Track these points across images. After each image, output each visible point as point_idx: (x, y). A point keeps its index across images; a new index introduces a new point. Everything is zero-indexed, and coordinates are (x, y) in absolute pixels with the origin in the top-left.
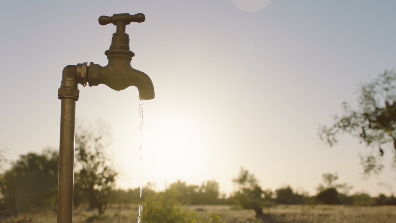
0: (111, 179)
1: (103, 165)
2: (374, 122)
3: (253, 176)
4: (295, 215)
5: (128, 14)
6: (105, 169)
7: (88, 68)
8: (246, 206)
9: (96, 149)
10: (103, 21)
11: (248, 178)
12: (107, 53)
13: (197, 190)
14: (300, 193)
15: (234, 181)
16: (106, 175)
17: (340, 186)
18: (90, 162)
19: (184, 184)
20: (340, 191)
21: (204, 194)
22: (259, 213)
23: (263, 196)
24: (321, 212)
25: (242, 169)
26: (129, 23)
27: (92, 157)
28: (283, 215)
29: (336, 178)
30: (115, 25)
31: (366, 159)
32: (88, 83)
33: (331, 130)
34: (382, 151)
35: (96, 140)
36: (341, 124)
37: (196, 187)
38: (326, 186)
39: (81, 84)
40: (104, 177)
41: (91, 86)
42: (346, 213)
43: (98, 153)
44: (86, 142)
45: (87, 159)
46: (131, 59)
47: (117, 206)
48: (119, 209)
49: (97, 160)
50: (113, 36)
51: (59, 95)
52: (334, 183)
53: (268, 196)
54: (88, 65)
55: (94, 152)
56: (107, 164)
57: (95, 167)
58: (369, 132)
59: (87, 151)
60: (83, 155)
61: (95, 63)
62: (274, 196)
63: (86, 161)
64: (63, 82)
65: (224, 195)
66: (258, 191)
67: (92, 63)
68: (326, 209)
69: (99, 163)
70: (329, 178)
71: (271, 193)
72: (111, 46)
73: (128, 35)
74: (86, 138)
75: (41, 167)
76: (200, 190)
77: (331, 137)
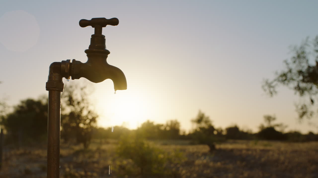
0: (93, 120)
1: (87, 109)
2: (306, 77)
3: (208, 118)
4: (241, 150)
5: (104, 19)
6: (89, 112)
7: (71, 64)
8: (202, 142)
9: (82, 96)
10: (83, 23)
11: (204, 119)
12: (86, 51)
13: (162, 128)
14: (245, 130)
15: (193, 121)
16: (90, 117)
17: (278, 125)
18: (77, 106)
19: (152, 123)
20: (278, 129)
21: (168, 131)
22: (212, 148)
23: (215, 133)
24: (262, 148)
25: (200, 112)
26: (105, 26)
27: (79, 103)
28: (232, 150)
29: (274, 119)
30: (93, 27)
31: (300, 107)
32: (71, 77)
33: (272, 83)
34: (312, 101)
35: (82, 89)
36: (281, 79)
37: (162, 125)
38: (266, 125)
39: (65, 78)
40: (88, 118)
41: (74, 79)
42: (282, 149)
43: (83, 100)
44: (73, 91)
45: (74, 105)
46: (107, 57)
47: (98, 141)
48: (101, 143)
49: (82, 105)
50: (92, 37)
51: (46, 88)
52: (273, 123)
53: (220, 132)
54: (71, 62)
55: (80, 99)
56: (91, 108)
57: (81, 111)
58: (303, 85)
59: (74, 97)
60: (71, 102)
61: (76, 60)
62: (224, 133)
63: (73, 106)
64: (50, 77)
65: (184, 132)
66: (211, 129)
67: (74, 60)
68: (266, 145)
69: (83, 108)
70: (269, 119)
71: (222, 131)
72: (90, 46)
73: (104, 37)
74: (74, 87)
75: (38, 110)
76: (165, 128)
77: (272, 89)
